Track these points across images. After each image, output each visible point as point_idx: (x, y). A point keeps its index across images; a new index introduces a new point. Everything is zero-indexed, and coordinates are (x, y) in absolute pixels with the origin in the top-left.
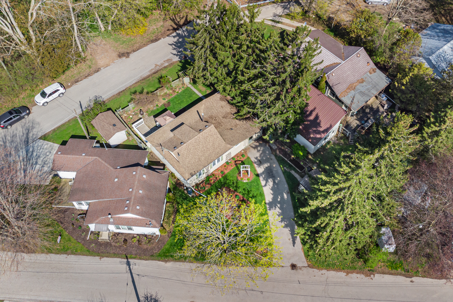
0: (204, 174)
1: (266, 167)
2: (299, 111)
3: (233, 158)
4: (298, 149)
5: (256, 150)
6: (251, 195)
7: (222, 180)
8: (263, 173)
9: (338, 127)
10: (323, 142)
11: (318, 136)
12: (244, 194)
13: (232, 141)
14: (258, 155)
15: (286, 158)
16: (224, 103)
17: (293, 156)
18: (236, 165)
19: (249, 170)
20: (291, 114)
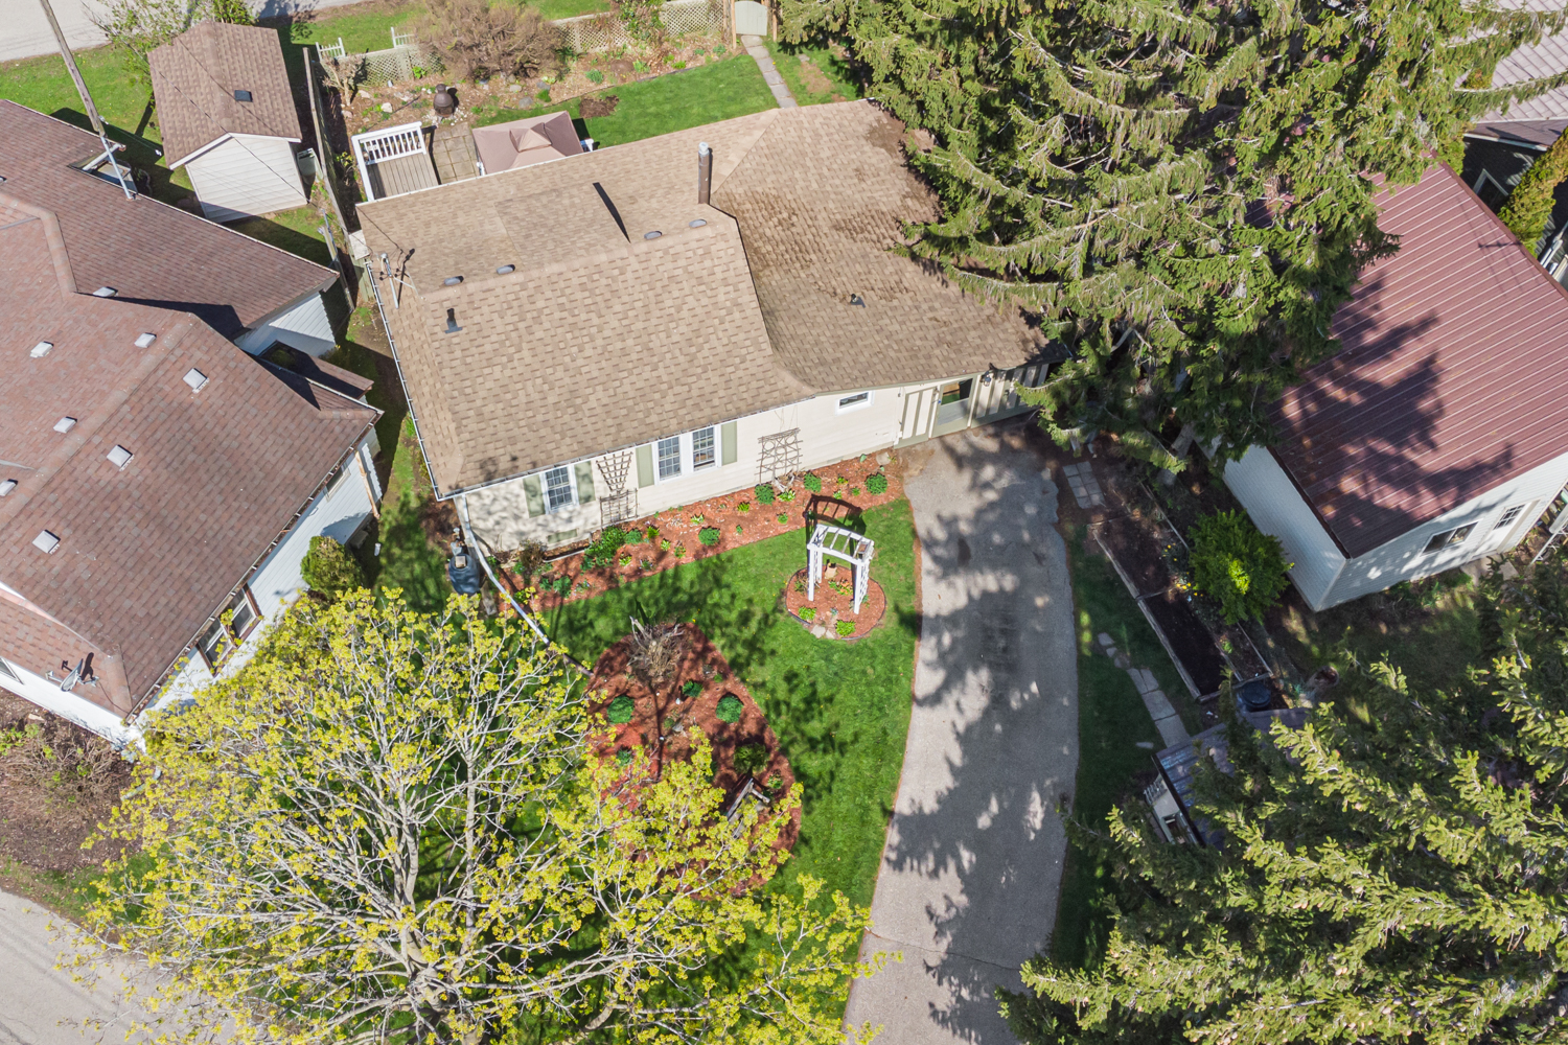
0: (587, 499)
1: (986, 594)
2: (1309, 259)
3: (809, 476)
4: (1226, 547)
5: (966, 477)
6: (815, 728)
7: (689, 576)
8: (953, 620)
9: (1547, 501)
10: (1416, 564)
11: (1391, 498)
12: (777, 704)
13: (823, 362)
14: (965, 506)
15: (1134, 578)
16: (885, 161)
17: (1181, 585)
18: (811, 518)
19: (863, 566)
20: (1244, 274)
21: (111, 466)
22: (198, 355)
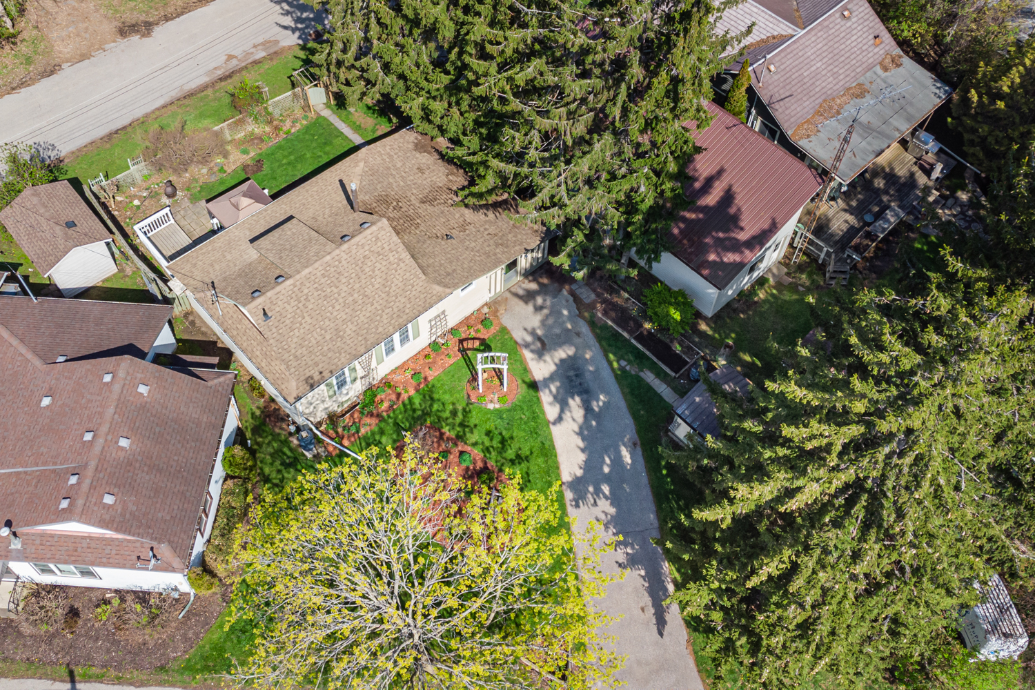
0: (355, 380)
1: (562, 361)
2: (672, 167)
3: (452, 331)
4: (664, 302)
5: (530, 308)
6: (510, 454)
7: (417, 401)
8: (552, 378)
9: (791, 234)
10: (745, 281)
11: (730, 257)
12: (487, 449)
13: (448, 274)
14: (535, 321)
15: (624, 329)
16: (429, 159)
17: (648, 326)
18: (463, 351)
19: (505, 367)
20: (643, 181)
21: (122, 448)
22: (139, 376)
